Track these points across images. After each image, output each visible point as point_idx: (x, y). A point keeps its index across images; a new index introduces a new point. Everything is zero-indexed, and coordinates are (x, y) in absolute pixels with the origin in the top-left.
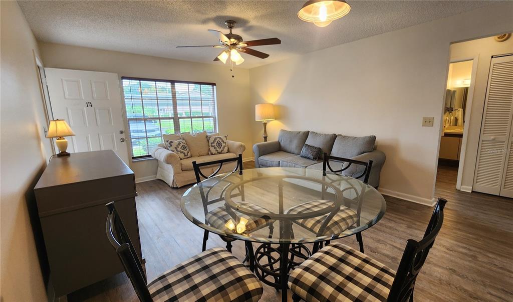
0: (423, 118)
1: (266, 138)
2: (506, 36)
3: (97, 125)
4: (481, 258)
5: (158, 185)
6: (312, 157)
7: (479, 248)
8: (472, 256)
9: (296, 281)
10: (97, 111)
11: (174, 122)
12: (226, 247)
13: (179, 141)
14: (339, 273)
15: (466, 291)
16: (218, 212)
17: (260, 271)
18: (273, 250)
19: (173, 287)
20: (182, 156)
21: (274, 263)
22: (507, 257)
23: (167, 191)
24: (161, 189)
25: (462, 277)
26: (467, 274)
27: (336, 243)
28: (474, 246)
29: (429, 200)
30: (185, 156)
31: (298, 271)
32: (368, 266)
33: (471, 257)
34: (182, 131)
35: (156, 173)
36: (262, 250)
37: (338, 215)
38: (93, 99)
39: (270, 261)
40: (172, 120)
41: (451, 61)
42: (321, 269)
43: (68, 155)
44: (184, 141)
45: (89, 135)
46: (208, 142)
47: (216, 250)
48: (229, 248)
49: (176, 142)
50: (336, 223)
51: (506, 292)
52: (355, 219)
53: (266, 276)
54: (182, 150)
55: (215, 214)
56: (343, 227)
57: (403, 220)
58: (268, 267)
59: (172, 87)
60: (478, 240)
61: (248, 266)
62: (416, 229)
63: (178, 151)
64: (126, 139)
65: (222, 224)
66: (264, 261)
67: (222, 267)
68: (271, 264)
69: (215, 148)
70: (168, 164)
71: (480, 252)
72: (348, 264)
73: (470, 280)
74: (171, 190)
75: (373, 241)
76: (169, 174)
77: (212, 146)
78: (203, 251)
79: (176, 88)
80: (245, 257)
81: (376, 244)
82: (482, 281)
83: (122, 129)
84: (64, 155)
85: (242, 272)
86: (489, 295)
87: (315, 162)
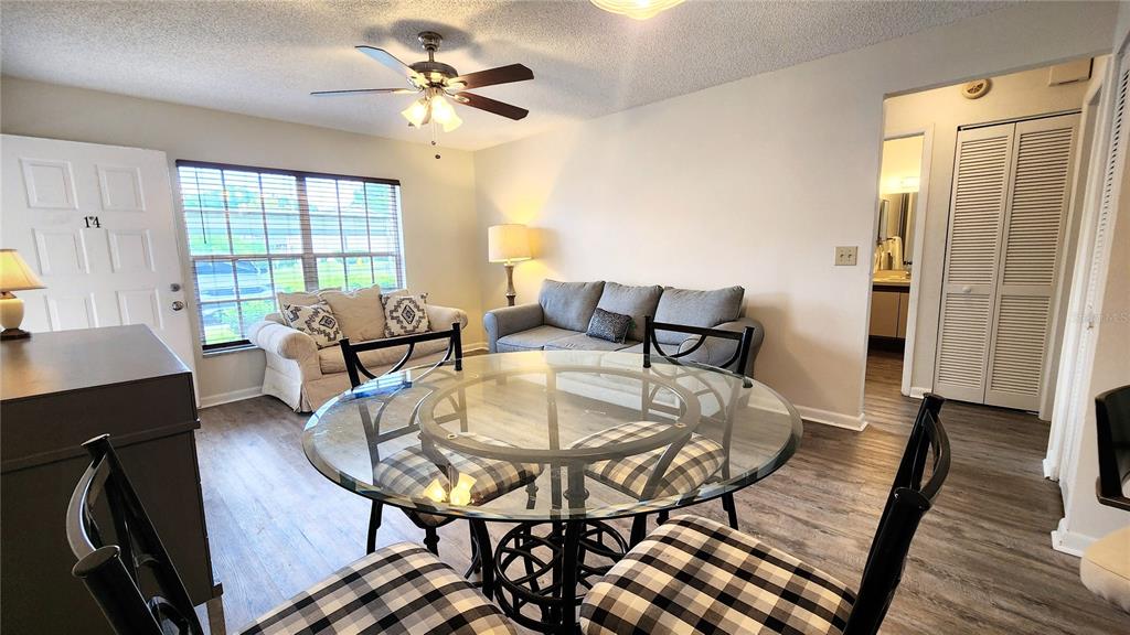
0: (837, 248)
1: (511, 299)
2: (984, 86)
3: (113, 271)
4: (969, 532)
5: (268, 408)
6: (613, 336)
7: (961, 511)
8: (950, 529)
9: (601, 615)
10: (114, 239)
11: (304, 264)
12: (425, 541)
13: (316, 306)
14: (702, 586)
15: (950, 604)
16: (406, 459)
17: (508, 596)
18: (538, 542)
19: (333, 625)
20: (322, 340)
21: (541, 573)
22: (1017, 527)
23: (285, 422)
24: (271, 416)
25: (939, 574)
26: (947, 567)
27: (687, 516)
28: (952, 509)
29: (852, 418)
30: (330, 339)
31: (601, 589)
32: (764, 566)
33: (949, 531)
34: (322, 285)
35: (261, 383)
36: (511, 544)
37: (684, 453)
38: (103, 208)
39: (529, 568)
40: (300, 261)
41: (886, 136)
42: (658, 580)
43: (26, 336)
44: (327, 308)
45: (92, 295)
46: (384, 309)
47: (398, 550)
48: (432, 543)
49: (308, 310)
50: (681, 470)
51: (1028, 599)
52: (720, 460)
53: (523, 604)
54: (322, 328)
55: (396, 464)
56: (697, 480)
57: (807, 461)
58: (527, 585)
59: (298, 185)
60: (957, 494)
61: (476, 585)
62: (835, 479)
63: (312, 329)
64: (185, 302)
65: (412, 487)
66: (516, 570)
67: (413, 593)
68: (532, 577)
69: (399, 322)
70: (288, 358)
71: (967, 521)
72: (719, 563)
73: (955, 580)
74: (295, 419)
75: (750, 508)
76: (291, 381)
77: (393, 318)
78: (368, 553)
79: (308, 188)
80: (470, 563)
81: (757, 515)
82: (980, 582)
83: (178, 280)
84: (13, 338)
85: (464, 602)
86: (997, 610)
87: (619, 345)
